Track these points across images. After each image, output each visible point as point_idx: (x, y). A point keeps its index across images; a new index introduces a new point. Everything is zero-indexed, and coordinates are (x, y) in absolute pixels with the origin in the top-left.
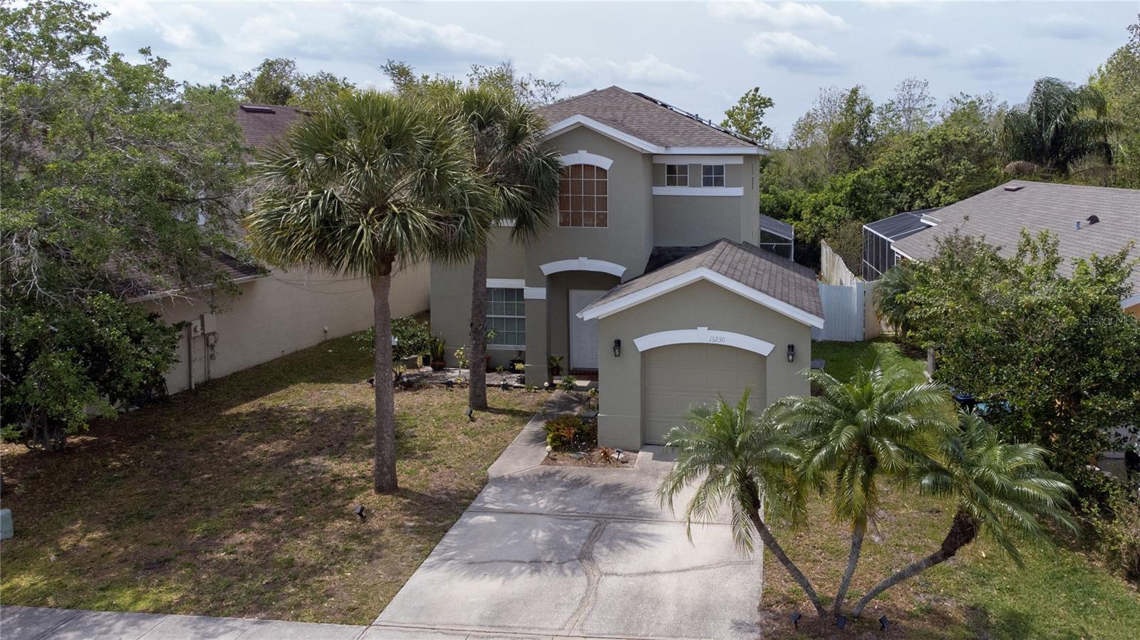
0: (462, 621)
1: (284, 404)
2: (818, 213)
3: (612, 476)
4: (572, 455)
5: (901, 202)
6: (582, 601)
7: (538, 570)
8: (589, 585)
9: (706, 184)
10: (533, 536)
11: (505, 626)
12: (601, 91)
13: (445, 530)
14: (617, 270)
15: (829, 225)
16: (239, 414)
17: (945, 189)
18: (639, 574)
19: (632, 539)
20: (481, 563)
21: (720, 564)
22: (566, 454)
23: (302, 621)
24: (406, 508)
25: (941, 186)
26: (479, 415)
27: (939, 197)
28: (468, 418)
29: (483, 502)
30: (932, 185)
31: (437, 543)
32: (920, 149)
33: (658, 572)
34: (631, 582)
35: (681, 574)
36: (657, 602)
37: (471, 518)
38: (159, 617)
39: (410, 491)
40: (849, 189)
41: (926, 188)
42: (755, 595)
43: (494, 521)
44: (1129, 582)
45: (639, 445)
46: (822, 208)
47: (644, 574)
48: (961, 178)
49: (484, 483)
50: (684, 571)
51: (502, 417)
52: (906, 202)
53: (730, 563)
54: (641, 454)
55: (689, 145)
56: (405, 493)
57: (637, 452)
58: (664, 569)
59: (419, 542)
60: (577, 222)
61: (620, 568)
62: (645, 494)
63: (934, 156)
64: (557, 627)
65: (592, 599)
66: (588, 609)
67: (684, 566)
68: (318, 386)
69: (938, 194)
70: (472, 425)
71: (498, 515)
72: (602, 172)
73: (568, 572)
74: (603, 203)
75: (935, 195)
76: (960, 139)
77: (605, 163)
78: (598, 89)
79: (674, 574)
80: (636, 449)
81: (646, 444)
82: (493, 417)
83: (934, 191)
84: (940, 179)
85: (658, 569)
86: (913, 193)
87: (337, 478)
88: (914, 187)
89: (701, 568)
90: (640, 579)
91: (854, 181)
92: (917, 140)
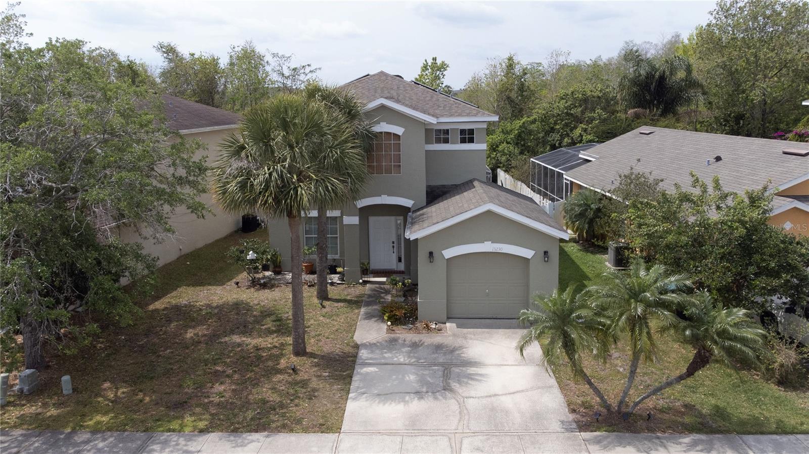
0: (395, 428)
1: (183, 301)
2: (494, 150)
3: (437, 339)
4: (404, 327)
5: (553, 140)
6: (460, 413)
7: (422, 398)
8: (459, 404)
9: (462, 142)
10: (407, 378)
11: (421, 430)
12: (374, 75)
13: (351, 377)
14: (408, 203)
15: (504, 158)
16: (156, 310)
17: (585, 130)
18: (487, 397)
19: (470, 377)
20: (384, 395)
21: (532, 389)
22: (399, 327)
23: (296, 433)
24: (317, 365)
25: (582, 128)
26: (326, 303)
27: (581, 136)
28: (321, 306)
29: (362, 359)
30: (575, 127)
31: (350, 384)
32: (566, 102)
33: (497, 395)
34: (484, 401)
35: (512, 395)
36: (507, 412)
37: (362, 369)
38: (205, 434)
39: (315, 354)
40: (516, 132)
41: (572, 129)
42: (563, 405)
43: (377, 370)
44: (779, 387)
45: (445, 319)
46: (497, 146)
47: (490, 396)
48: (597, 122)
49: (357, 347)
50: (514, 393)
51: (342, 304)
52: (558, 141)
53: (539, 388)
54: (448, 325)
55: (451, 115)
56: (312, 355)
57: (445, 323)
58: (500, 393)
59: (339, 385)
60: (379, 171)
61: (473, 393)
62: (464, 350)
63: (576, 107)
64: (453, 428)
65: (465, 411)
66: (467, 417)
67: (512, 391)
68: (198, 288)
69: (580, 134)
70: (324, 310)
71: (379, 366)
72: (397, 137)
73: (440, 397)
74: (398, 158)
75: (578, 134)
76: (595, 94)
77: (399, 130)
78: (371, 73)
79: (508, 396)
80: (444, 322)
81: (449, 318)
82: (336, 304)
83: (578, 132)
84: (581, 123)
85: (497, 393)
86: (562, 133)
87: (257, 349)
88: (562, 129)
89: (522, 391)
90: (489, 399)
91: (520, 126)
92: (564, 95)
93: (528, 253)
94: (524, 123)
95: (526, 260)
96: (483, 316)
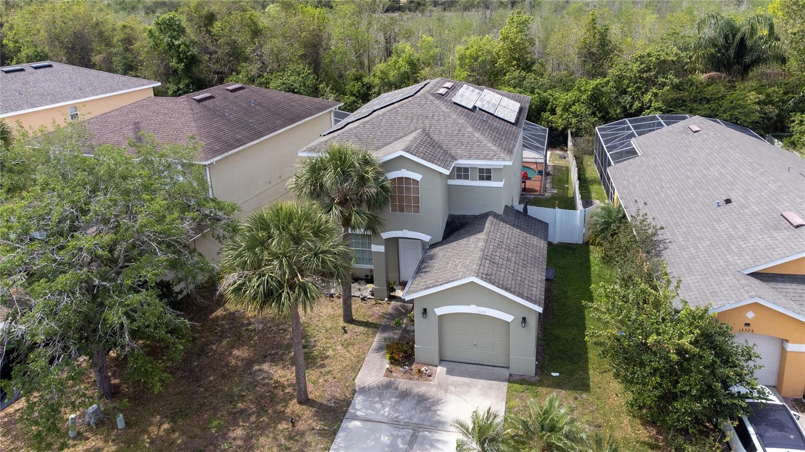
2: (567, 111)
3: (423, 388)
4: (401, 369)
9: (480, 179)
10: (382, 439)
13: (336, 435)
17: (655, 95)
22: (397, 368)
24: (314, 415)
25: (653, 93)
27: (650, 101)
28: (343, 331)
29: (354, 409)
30: (647, 91)
32: (641, 64)
37: (348, 424)
39: (315, 401)
41: (643, 93)
43: (361, 426)
45: (438, 362)
48: (668, 88)
49: (354, 392)
51: (362, 329)
52: (629, 103)
54: (439, 369)
55: (470, 157)
56: (313, 403)
57: (437, 367)
59: (323, 443)
60: (402, 209)
62: (441, 405)
63: (650, 69)
69: (650, 99)
70: (346, 336)
71: (364, 422)
72: (415, 181)
74: (417, 200)
75: (647, 100)
76: (670, 58)
77: (418, 177)
80: (436, 365)
81: (442, 361)
82: (356, 329)
83: (647, 97)
84: (652, 87)
86: (633, 96)
87: (276, 386)
88: (635, 92)
91: (593, 88)
92: (639, 57)
93: (509, 318)
94: (597, 85)
95: (508, 323)
96: (472, 362)
